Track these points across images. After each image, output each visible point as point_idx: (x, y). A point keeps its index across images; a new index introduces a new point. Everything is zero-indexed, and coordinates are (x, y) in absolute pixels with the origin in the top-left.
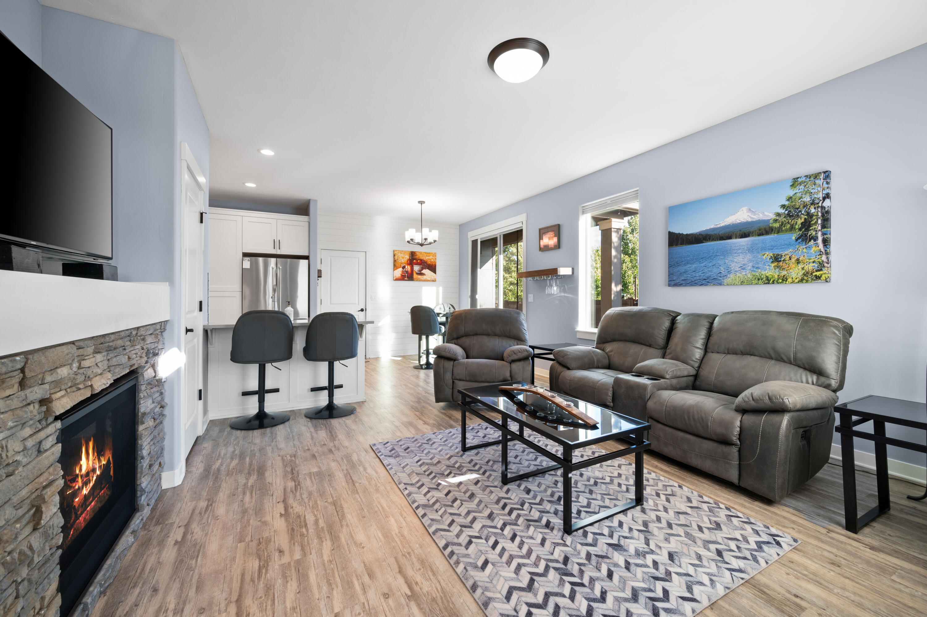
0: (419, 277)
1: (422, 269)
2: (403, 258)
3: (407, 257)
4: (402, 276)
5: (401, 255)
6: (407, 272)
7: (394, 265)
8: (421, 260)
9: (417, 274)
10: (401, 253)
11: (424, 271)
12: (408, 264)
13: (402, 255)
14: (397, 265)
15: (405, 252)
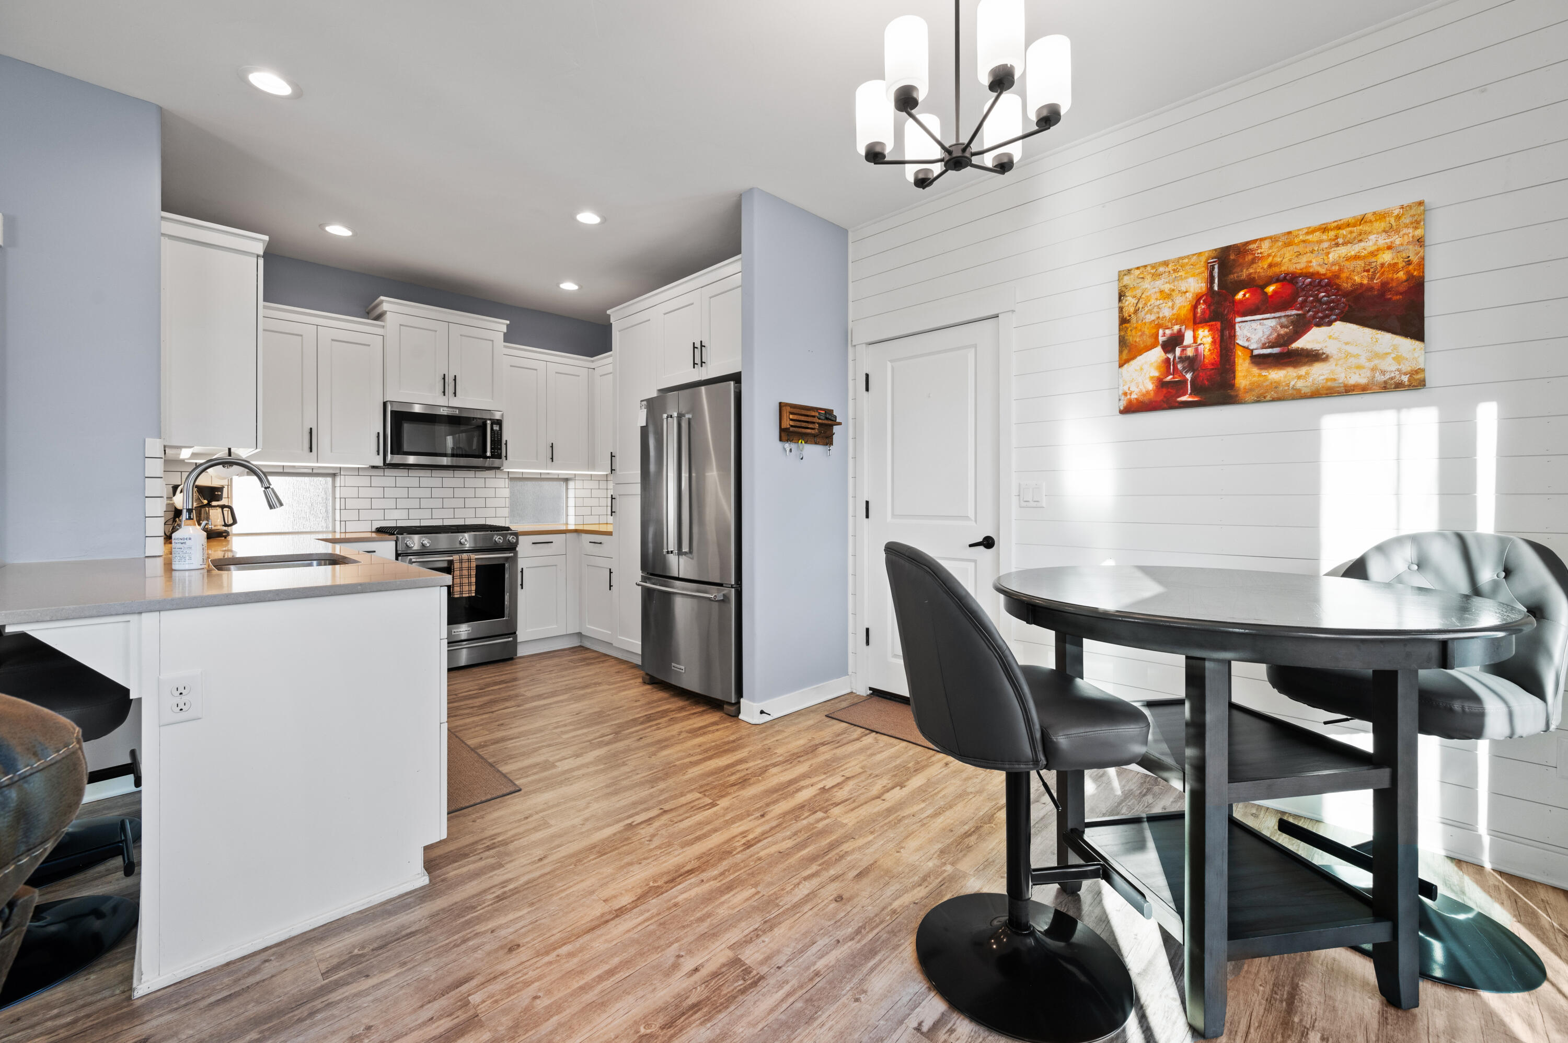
0: (1276, 375)
1: (1300, 327)
2: (1167, 296)
3: (1195, 285)
4: (1161, 384)
5: (1151, 287)
6: (1192, 363)
7: (1123, 342)
8: (1289, 279)
9: (1260, 361)
10: (1156, 276)
11: (1311, 340)
12: (1196, 322)
13: (1163, 284)
14: (1134, 337)
15: (1177, 266)
